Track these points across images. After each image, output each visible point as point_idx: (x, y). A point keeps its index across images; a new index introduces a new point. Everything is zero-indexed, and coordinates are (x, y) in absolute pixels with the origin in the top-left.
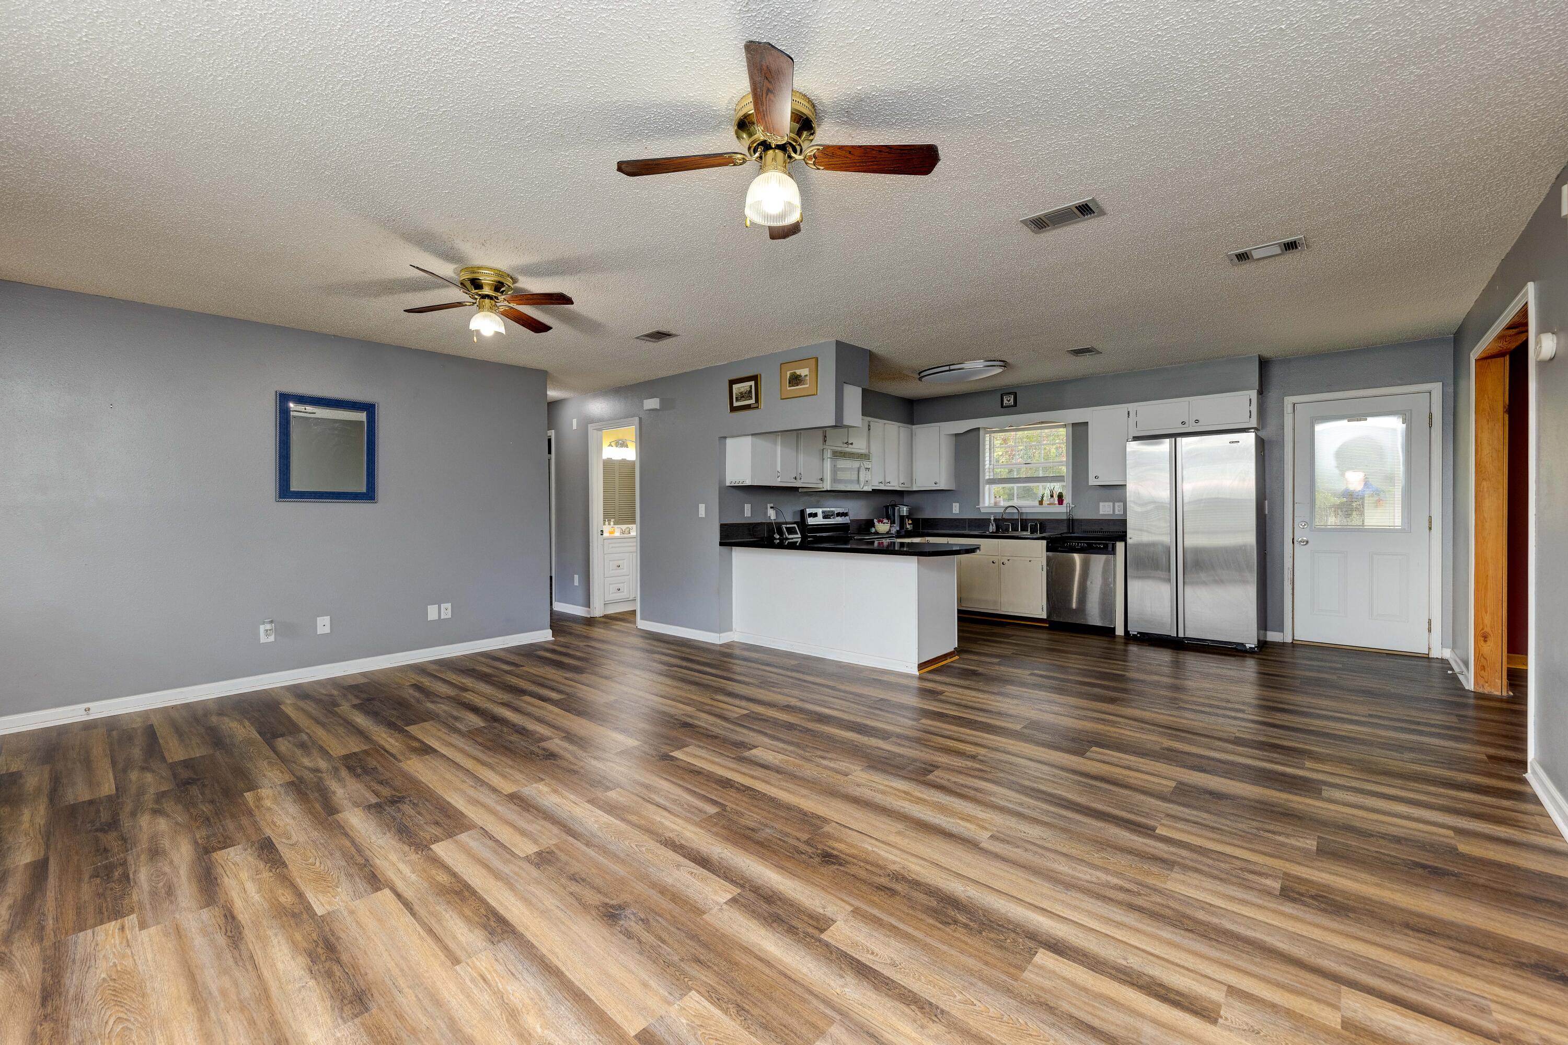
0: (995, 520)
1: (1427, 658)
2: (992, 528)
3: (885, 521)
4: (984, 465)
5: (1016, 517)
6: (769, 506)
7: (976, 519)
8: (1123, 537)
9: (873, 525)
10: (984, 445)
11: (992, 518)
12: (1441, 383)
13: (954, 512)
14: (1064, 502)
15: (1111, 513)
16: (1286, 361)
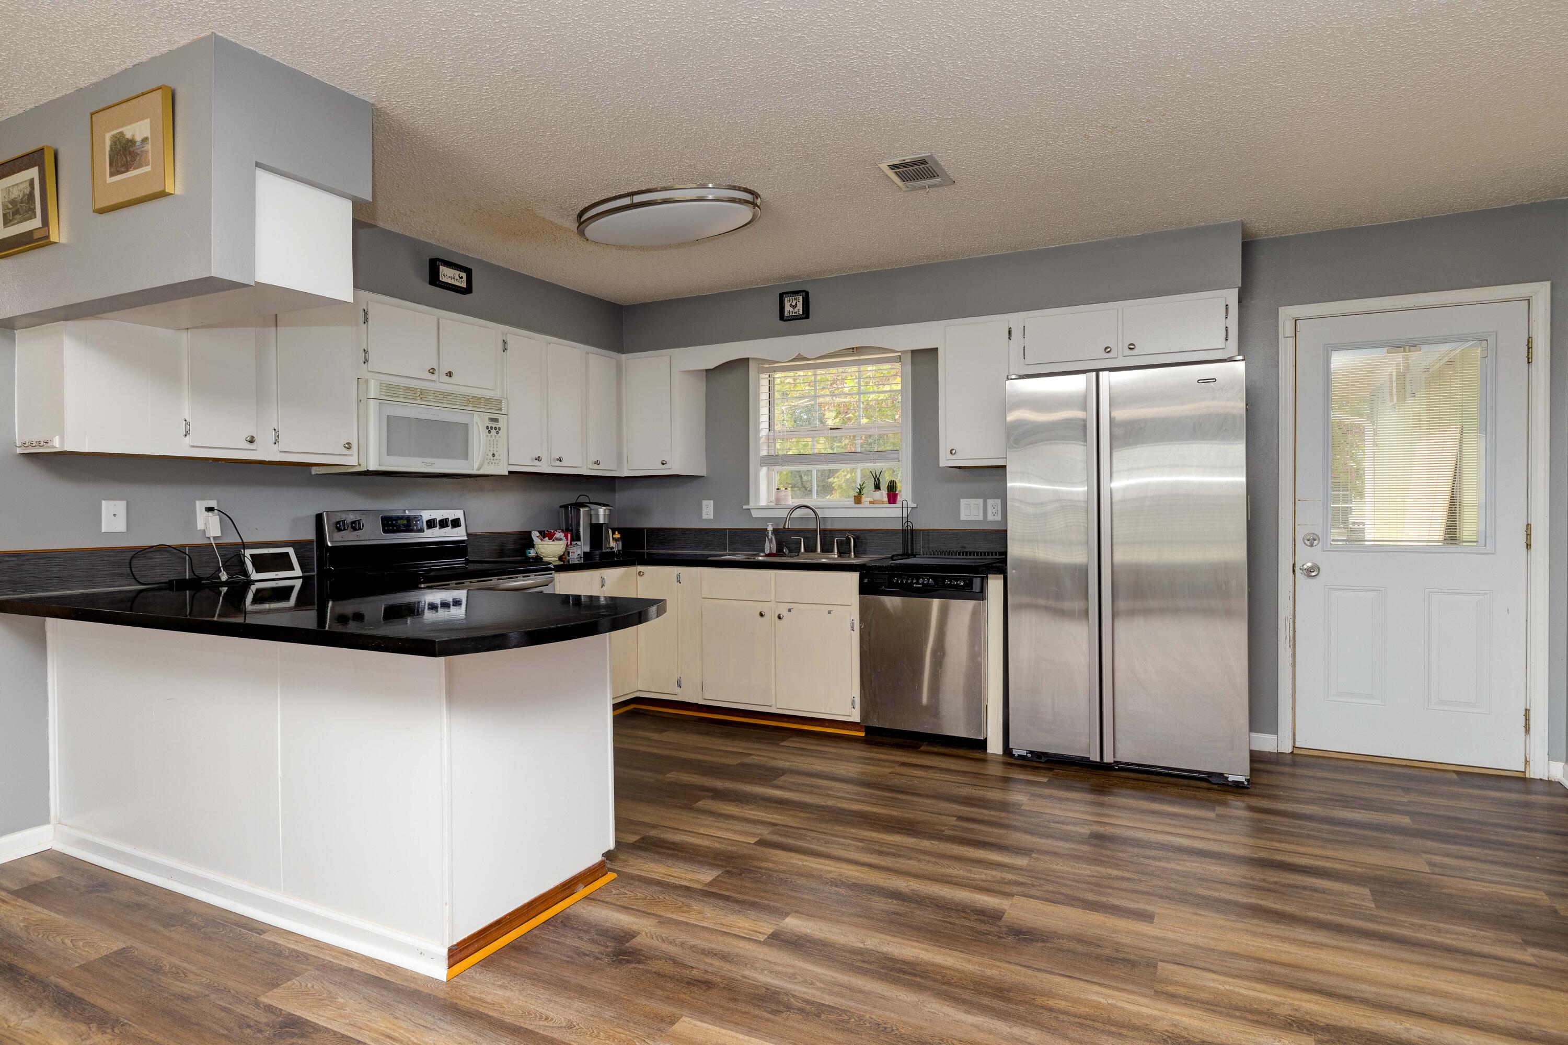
0: (775, 531)
1: (1521, 781)
2: (770, 546)
3: (559, 535)
4: (758, 431)
5: (812, 526)
6: (200, 506)
7: (742, 530)
8: (999, 564)
9: (531, 545)
10: (757, 395)
11: (770, 528)
12: (1548, 284)
13: (704, 517)
14: (899, 499)
15: (981, 518)
16: (1283, 242)
